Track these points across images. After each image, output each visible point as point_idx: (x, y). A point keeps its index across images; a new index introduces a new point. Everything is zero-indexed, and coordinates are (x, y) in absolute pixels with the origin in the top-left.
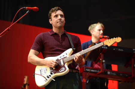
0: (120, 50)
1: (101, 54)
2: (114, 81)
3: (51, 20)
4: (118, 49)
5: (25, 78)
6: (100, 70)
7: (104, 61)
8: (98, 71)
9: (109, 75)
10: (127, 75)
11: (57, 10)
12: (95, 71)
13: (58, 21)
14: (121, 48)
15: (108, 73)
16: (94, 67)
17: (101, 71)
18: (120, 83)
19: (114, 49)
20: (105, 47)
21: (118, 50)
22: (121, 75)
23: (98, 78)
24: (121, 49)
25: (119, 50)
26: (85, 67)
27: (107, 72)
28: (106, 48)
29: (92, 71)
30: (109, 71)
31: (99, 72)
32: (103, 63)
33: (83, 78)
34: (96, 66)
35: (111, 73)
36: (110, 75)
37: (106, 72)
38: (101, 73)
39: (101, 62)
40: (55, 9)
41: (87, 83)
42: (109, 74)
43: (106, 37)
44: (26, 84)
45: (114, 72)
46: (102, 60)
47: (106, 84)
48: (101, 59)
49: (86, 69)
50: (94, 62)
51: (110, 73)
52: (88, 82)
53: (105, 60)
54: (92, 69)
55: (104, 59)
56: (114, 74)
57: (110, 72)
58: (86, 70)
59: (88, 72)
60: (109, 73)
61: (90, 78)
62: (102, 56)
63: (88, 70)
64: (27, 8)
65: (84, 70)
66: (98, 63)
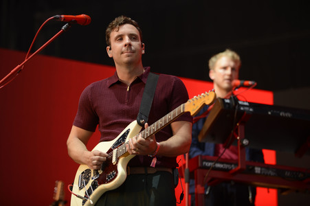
0: (284, 115)
1: (238, 124)
2: (271, 190)
3: (110, 49)
4: (278, 112)
5: (57, 187)
6: (236, 164)
7: (245, 142)
8: (233, 166)
9: (258, 174)
10: (301, 175)
11: (121, 24)
12: (226, 166)
13: (124, 49)
14: (286, 109)
15: (256, 172)
16: (222, 157)
17: (239, 167)
18: (284, 194)
19: (270, 113)
20: (247, 108)
21: (279, 114)
22: (288, 174)
23: (233, 183)
24: (286, 112)
25: (281, 114)
26: (201, 156)
27: (253, 169)
28: (251, 110)
29: (218, 165)
30: (258, 166)
31: (234, 168)
32: (243, 146)
33: (196, 184)
34: (227, 154)
35: (263, 169)
36: (260, 174)
37: (251, 167)
38: (240, 171)
39: (239, 144)
40: (117, 22)
41: (206, 195)
42: (259, 172)
43: (250, 83)
44: (60, 200)
45: (269, 167)
46: (242, 140)
47: (250, 197)
48: (238, 138)
49: (202, 161)
50: (221, 146)
51: (261, 171)
52: (207, 193)
53: (248, 139)
54: (217, 162)
55: (246, 138)
56: (271, 173)
57: (261, 168)
58: (204, 163)
59: (207, 168)
60: (258, 170)
61: (213, 183)
62: (241, 129)
63: (209, 164)
64: (63, 16)
65: (200, 165)
66: (231, 147)
